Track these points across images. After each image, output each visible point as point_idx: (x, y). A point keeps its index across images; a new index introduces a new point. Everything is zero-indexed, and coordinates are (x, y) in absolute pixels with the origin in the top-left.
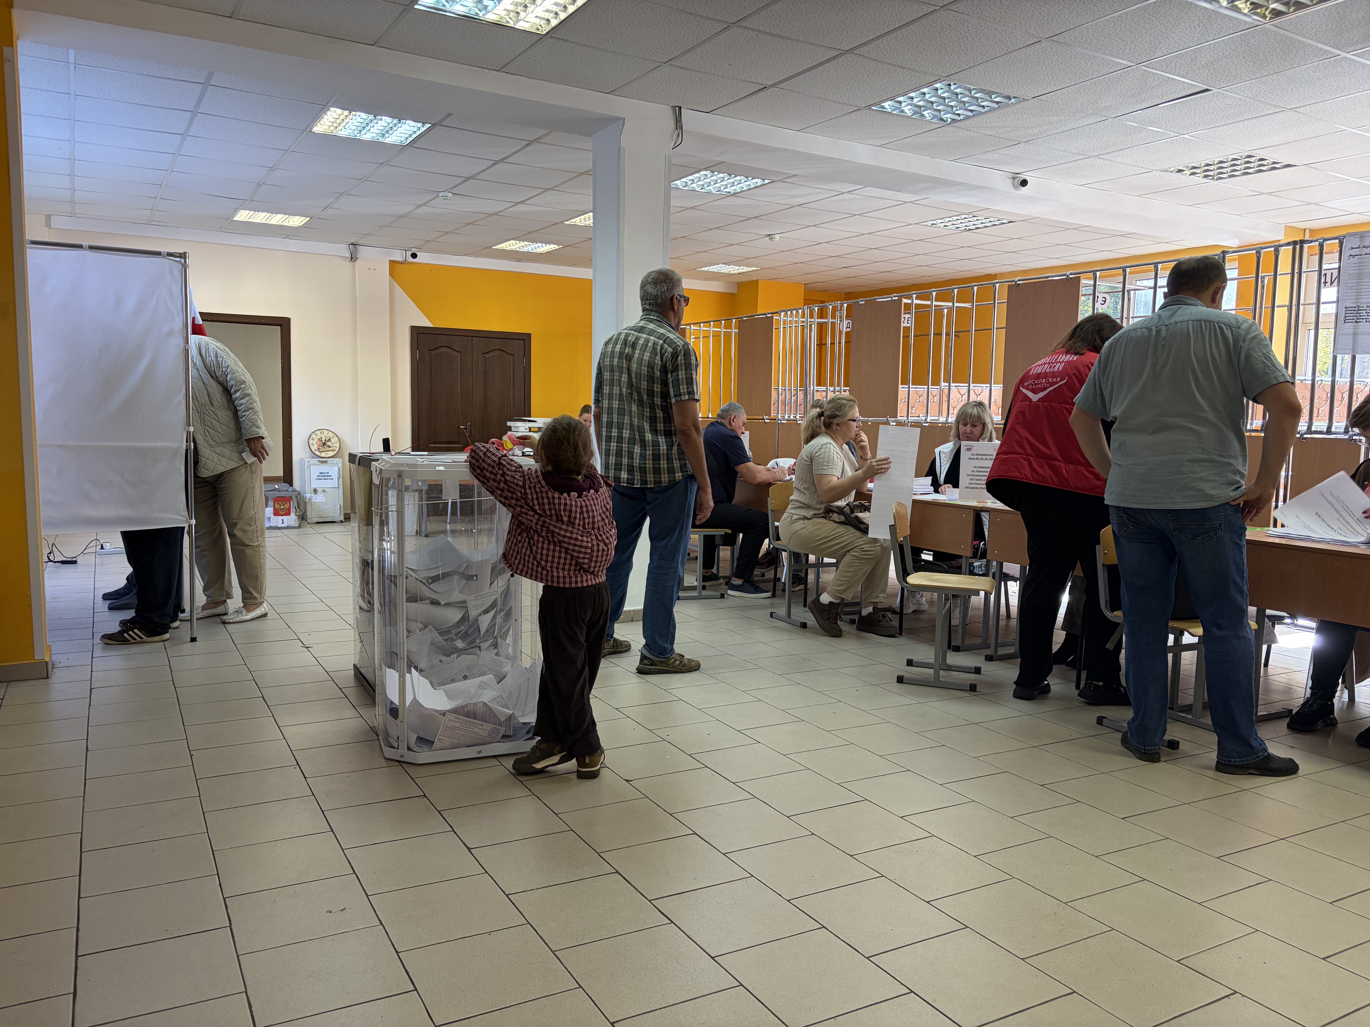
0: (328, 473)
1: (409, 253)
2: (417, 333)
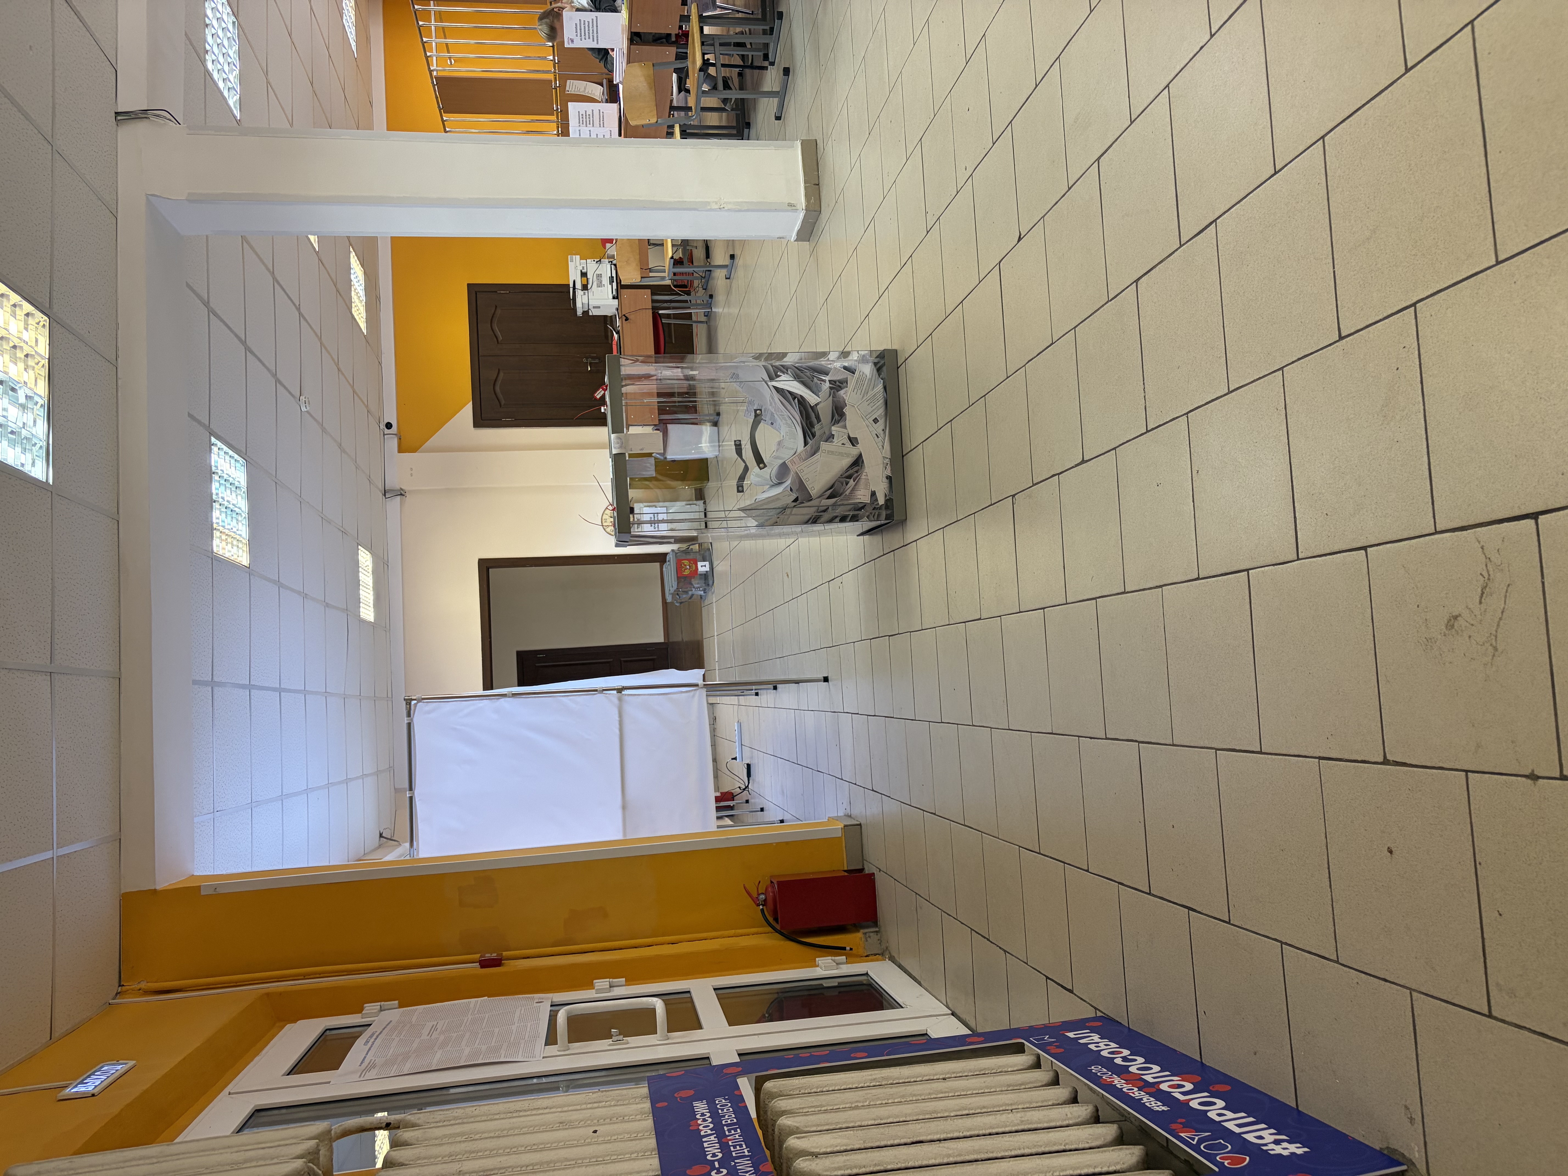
1: (387, 431)
2: (481, 420)
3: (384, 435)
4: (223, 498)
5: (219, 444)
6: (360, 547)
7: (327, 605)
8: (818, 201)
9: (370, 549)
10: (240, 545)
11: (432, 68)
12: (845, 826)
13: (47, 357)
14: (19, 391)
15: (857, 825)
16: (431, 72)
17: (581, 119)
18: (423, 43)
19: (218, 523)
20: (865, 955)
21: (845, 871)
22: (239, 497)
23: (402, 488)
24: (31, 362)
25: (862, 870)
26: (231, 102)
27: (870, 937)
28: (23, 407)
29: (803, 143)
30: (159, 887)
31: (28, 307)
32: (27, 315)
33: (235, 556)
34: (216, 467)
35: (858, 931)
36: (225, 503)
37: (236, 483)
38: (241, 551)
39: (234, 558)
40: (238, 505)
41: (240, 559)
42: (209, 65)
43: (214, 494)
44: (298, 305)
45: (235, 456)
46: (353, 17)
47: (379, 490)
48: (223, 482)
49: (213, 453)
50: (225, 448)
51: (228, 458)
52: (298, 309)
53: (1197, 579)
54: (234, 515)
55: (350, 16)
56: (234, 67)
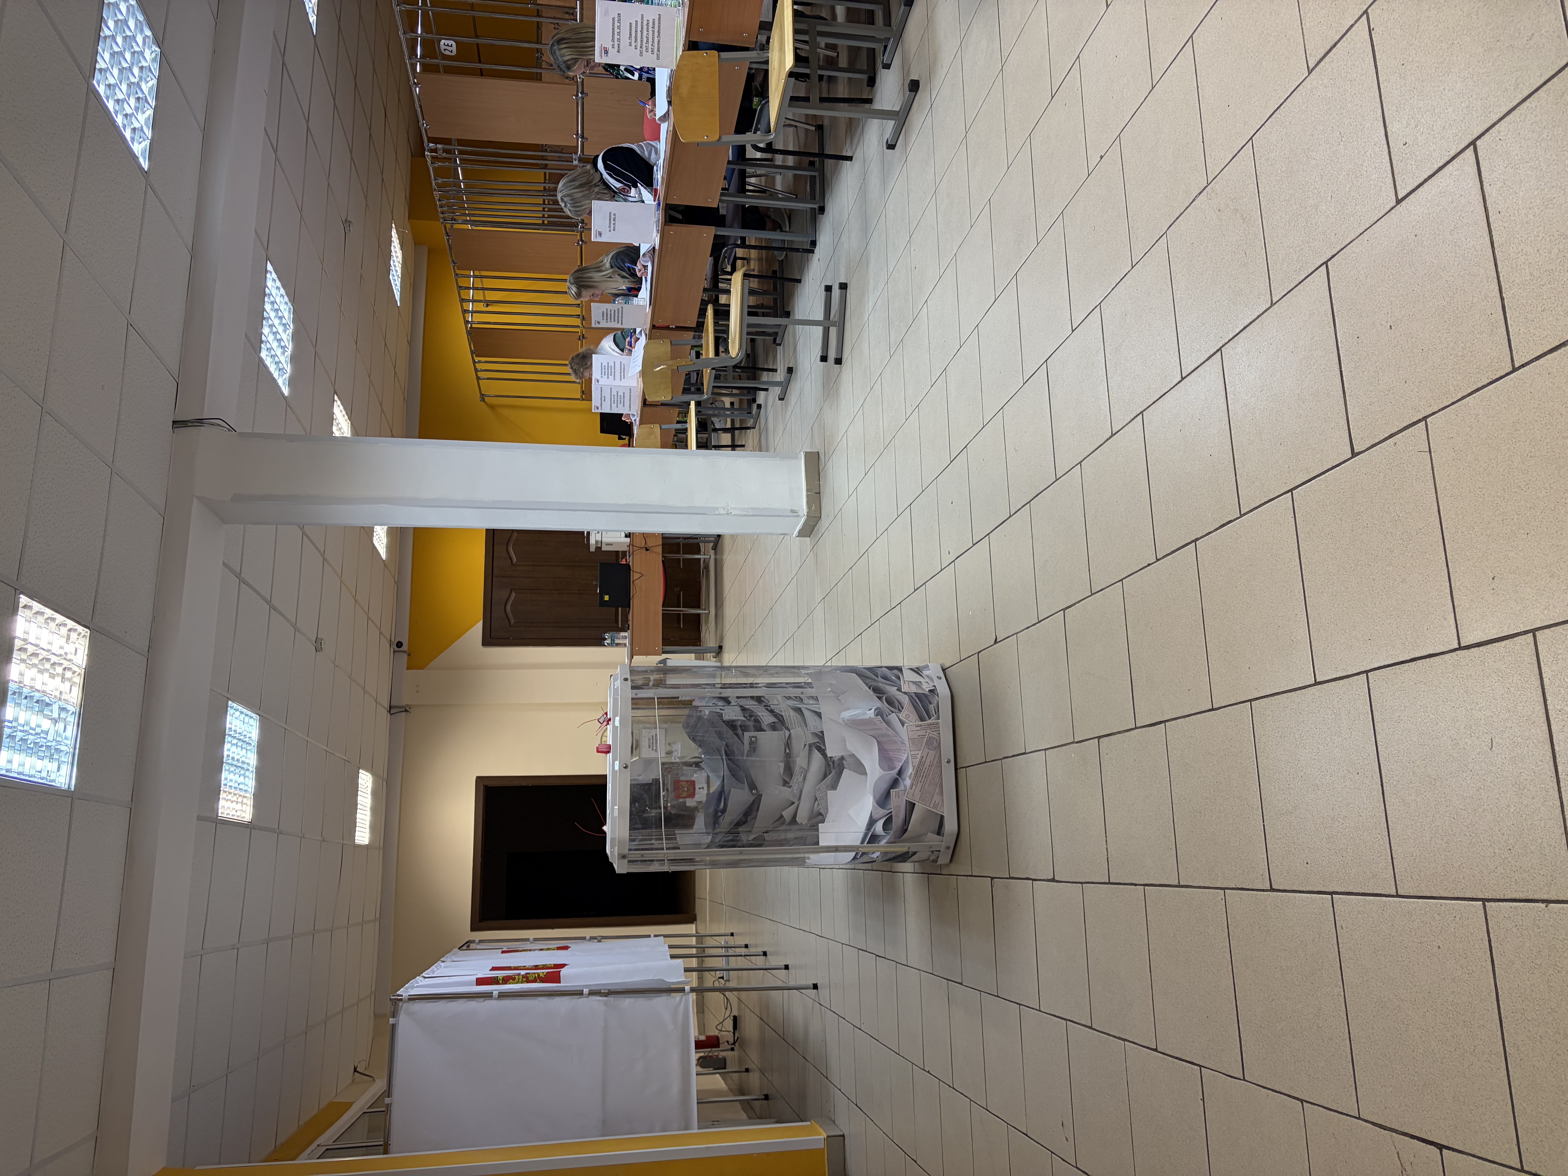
1: (397, 649)
2: (491, 639)
3: (394, 652)
4: (233, 758)
5: (235, 705)
6: (360, 771)
7: (324, 841)
8: (819, 509)
9: (371, 769)
10: (245, 800)
12: (828, 1136)
13: (84, 667)
14: (53, 706)
15: (840, 1135)
16: (466, 323)
17: (603, 370)
19: (225, 785)
22: (249, 752)
23: (408, 704)
24: (68, 674)
26: (280, 382)
28: (55, 721)
29: (807, 455)
31: (71, 624)
32: (70, 630)
33: (239, 813)
34: (230, 729)
36: (235, 763)
37: (247, 739)
38: (244, 806)
39: (238, 816)
40: (247, 761)
41: (243, 815)
42: (263, 354)
43: (225, 756)
44: (323, 551)
45: (249, 713)
46: (399, 270)
47: (384, 707)
48: (235, 741)
49: (228, 716)
50: (240, 708)
51: (243, 716)
52: (323, 554)
53: (1156, 1050)
54: (242, 772)
55: (396, 271)
56: (286, 349)
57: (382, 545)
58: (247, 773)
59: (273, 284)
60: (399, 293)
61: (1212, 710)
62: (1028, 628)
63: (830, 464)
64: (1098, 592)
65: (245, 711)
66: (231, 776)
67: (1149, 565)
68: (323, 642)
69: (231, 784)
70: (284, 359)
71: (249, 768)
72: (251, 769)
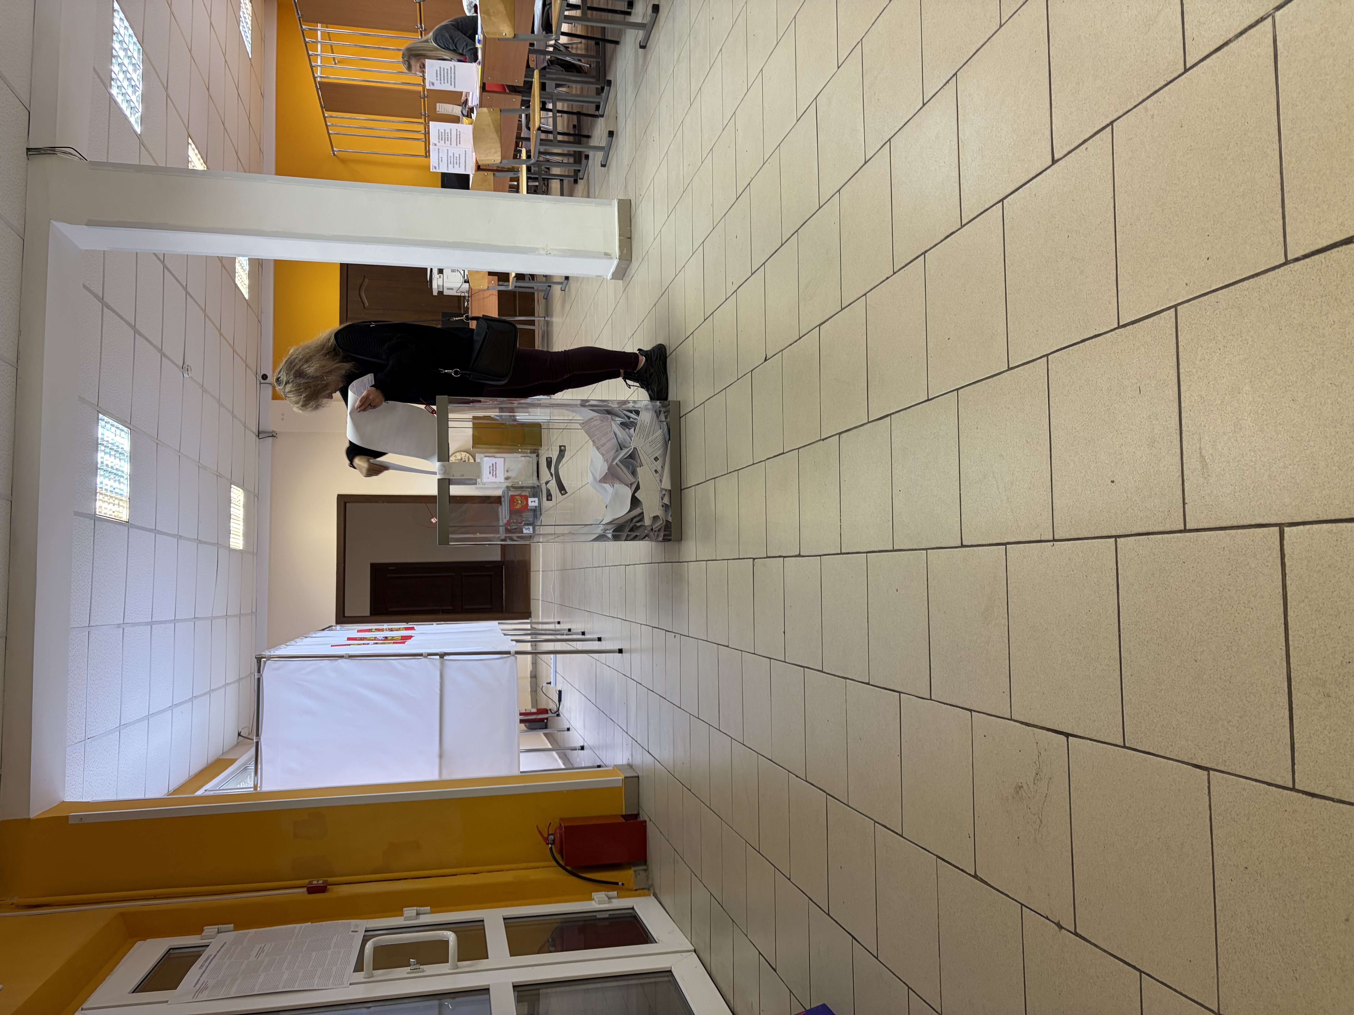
0: (490, 467)
1: (263, 381)
3: (260, 383)
4: (107, 465)
5: (106, 418)
6: (232, 486)
7: (200, 542)
8: (630, 253)
9: (242, 486)
10: (121, 503)
11: (316, 75)
12: (626, 778)
15: (636, 777)
16: (315, 78)
17: (441, 136)
18: (309, 56)
19: (101, 488)
20: (634, 889)
21: (622, 816)
22: (123, 462)
23: (274, 430)
25: (636, 816)
26: (132, 120)
27: (639, 874)
29: (621, 202)
30: (33, 815)
33: (116, 514)
34: (103, 439)
35: (630, 868)
36: (110, 469)
37: (120, 450)
38: (121, 508)
39: (115, 516)
40: (121, 469)
41: (120, 515)
42: (114, 91)
43: (99, 462)
44: (185, 285)
45: (121, 426)
46: (249, 23)
47: (253, 432)
48: (107, 450)
49: (100, 427)
50: (111, 421)
51: (113, 429)
52: (185, 289)
53: (868, 684)
54: (117, 478)
55: (247, 23)
56: (137, 88)
57: (245, 286)
58: (122, 480)
59: (120, 22)
60: (250, 46)
61: (928, 400)
62: (791, 345)
63: (639, 211)
64: (846, 307)
65: (116, 424)
66: (106, 481)
67: (888, 278)
68: (189, 368)
69: (106, 487)
70: (136, 98)
71: (123, 475)
72: (125, 477)
